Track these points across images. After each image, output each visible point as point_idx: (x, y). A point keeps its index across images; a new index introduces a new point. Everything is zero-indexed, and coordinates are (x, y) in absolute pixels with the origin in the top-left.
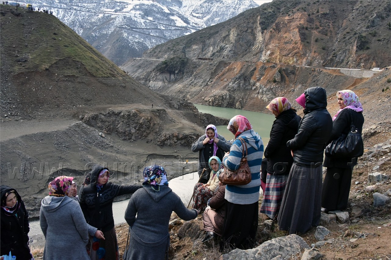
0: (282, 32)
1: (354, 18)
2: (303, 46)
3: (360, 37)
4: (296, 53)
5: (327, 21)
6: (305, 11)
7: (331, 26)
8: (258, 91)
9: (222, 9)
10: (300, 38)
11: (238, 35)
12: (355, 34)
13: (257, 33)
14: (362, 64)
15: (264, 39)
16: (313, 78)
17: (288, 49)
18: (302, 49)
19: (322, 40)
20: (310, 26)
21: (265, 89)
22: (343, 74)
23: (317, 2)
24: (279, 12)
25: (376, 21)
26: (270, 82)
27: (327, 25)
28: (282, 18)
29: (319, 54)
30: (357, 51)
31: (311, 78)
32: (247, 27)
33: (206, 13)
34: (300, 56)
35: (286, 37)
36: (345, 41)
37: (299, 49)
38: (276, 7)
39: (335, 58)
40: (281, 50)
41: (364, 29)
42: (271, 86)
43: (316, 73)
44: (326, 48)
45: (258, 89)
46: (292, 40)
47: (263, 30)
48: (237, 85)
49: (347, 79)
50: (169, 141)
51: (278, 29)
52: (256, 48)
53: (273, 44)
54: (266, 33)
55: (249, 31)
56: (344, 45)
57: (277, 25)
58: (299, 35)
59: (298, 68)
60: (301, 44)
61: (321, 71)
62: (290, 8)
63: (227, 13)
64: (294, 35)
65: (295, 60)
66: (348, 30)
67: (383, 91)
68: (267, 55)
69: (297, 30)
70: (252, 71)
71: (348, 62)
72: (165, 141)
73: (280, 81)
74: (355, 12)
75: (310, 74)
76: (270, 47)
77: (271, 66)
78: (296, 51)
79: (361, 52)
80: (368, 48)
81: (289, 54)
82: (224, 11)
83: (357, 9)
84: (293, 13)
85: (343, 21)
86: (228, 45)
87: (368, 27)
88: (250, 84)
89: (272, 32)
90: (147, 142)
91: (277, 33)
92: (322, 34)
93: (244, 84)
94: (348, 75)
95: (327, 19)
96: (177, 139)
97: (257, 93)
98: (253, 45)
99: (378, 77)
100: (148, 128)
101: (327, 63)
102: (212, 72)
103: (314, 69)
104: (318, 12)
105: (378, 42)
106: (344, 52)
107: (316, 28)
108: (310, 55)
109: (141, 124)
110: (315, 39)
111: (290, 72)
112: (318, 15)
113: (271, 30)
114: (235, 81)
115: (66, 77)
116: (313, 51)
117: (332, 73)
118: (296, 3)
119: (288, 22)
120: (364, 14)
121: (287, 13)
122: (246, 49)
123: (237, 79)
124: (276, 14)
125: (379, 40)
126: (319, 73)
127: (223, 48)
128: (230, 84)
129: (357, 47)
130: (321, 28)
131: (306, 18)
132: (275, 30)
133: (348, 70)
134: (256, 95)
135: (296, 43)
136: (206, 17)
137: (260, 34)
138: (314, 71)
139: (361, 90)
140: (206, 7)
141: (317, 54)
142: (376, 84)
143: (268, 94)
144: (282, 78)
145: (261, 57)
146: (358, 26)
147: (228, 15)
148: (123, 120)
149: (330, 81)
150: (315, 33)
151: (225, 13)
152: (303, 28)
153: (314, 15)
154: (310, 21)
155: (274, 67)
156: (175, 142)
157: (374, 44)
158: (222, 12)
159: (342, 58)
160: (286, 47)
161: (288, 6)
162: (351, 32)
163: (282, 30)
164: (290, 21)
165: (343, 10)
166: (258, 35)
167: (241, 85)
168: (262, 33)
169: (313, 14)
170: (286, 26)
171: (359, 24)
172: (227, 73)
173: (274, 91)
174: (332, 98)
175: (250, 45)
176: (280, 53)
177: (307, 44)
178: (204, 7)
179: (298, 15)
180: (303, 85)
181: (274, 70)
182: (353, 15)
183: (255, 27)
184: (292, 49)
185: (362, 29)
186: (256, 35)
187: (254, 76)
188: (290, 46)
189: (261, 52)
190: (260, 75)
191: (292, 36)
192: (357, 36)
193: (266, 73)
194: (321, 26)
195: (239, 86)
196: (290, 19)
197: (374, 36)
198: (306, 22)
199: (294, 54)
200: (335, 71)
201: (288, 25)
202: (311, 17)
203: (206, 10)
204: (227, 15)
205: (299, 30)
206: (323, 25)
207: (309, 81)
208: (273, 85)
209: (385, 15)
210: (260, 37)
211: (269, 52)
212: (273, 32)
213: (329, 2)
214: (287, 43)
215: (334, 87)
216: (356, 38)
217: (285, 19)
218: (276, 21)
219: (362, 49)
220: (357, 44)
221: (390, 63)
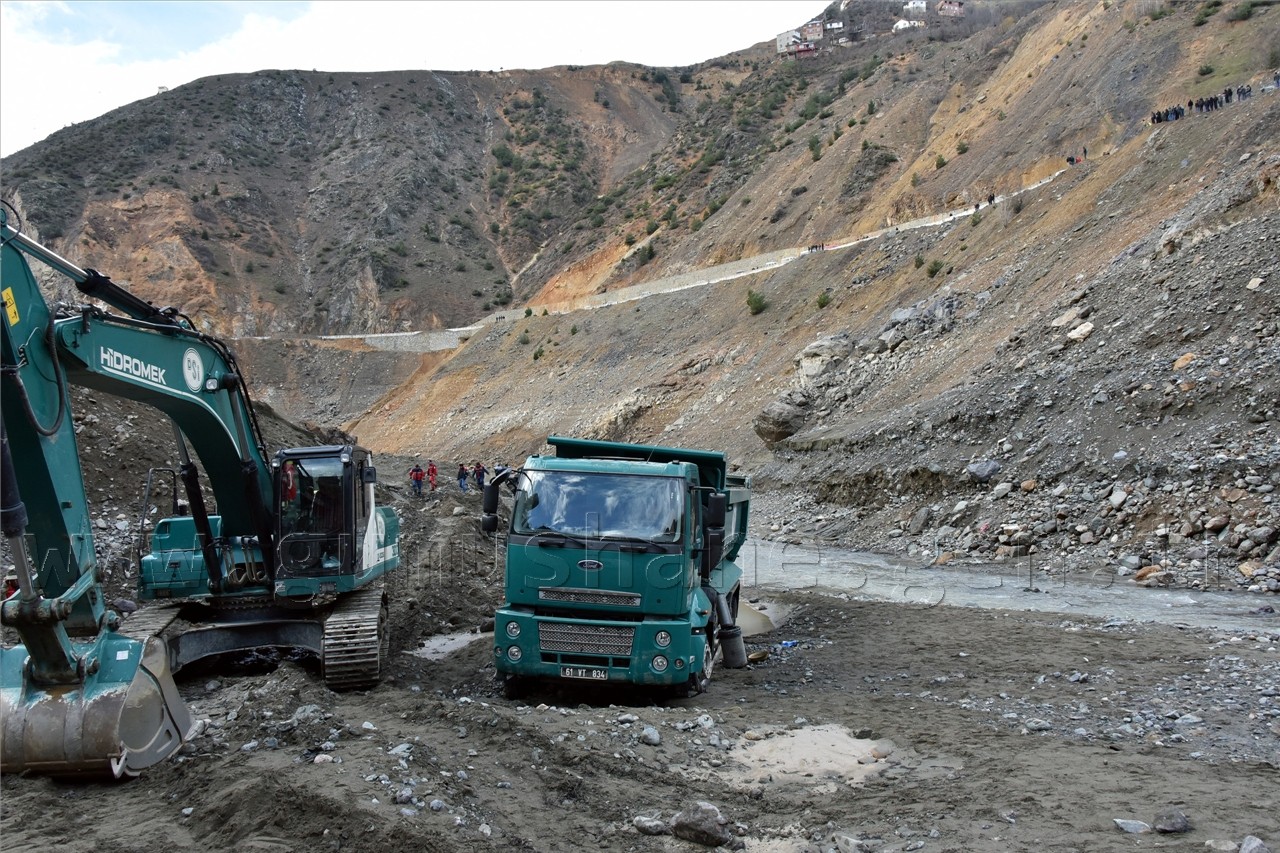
0: (121, 247)
1: (323, 214)
2: (216, 285)
3: (376, 259)
4: (201, 305)
5: (255, 218)
6: (177, 186)
7: (272, 232)
10: (197, 263)
12: (355, 251)
14: (408, 323)
16: (300, 367)
17: (169, 296)
18: (216, 292)
19: (264, 267)
20: (211, 228)
22: (376, 347)
23: (200, 165)
24: (83, 187)
25: (392, 221)
28: (101, 204)
29: (276, 306)
30: (380, 291)
31: (293, 366)
34: (217, 314)
35: (145, 260)
36: (332, 270)
37: (206, 292)
38: (65, 172)
39: (325, 312)
41: (372, 239)
43: (300, 352)
44: (287, 290)
46: (171, 268)
47: (50, 237)
49: (398, 358)
51: (103, 236)
54: (66, 247)
56: (335, 279)
57: (96, 226)
58: (192, 253)
60: (209, 278)
61: (315, 346)
62: (117, 178)
64: (172, 255)
66: (322, 243)
67: (536, 358)
69: (177, 240)
71: (366, 321)
74: (322, 202)
75: (284, 356)
78: (200, 298)
79: (392, 294)
80: (405, 284)
83: (322, 193)
84: (140, 191)
85: (295, 220)
87: (379, 235)
89: (91, 245)
91: (108, 248)
92: (257, 252)
94: (389, 349)
95: (252, 214)
99: (488, 339)
101: (310, 329)
103: (292, 342)
104: (216, 193)
105: (419, 269)
106: (346, 295)
107: (231, 236)
108: (250, 310)
110: (243, 266)
112: (222, 202)
113: (84, 237)
116: (254, 298)
117: (347, 348)
118: (132, 165)
119: (130, 218)
120: (349, 205)
121: (116, 191)
124: (74, 192)
125: (421, 265)
126: (309, 352)
129: (378, 281)
130: (246, 237)
131: (188, 207)
132: (94, 239)
133: (388, 338)
135: (190, 278)
138: (293, 347)
139: (467, 371)
141: (268, 306)
142: (497, 352)
146: (346, 234)
149: (353, 370)
150: (235, 253)
152: (194, 234)
153: (207, 201)
154: (204, 215)
157: (412, 274)
159: (344, 313)
160: (157, 289)
161: (107, 169)
162: (333, 247)
163: (119, 241)
164: (134, 215)
169: (204, 197)
170: (128, 228)
171: (348, 229)
174: (390, 406)
177: (228, 280)
179: (157, 197)
180: (280, 388)
182: (317, 208)
184: (185, 295)
185: (360, 237)
188: (176, 287)
191: (165, 258)
192: (361, 255)
194: (243, 232)
196: (136, 209)
197: (405, 255)
198: (193, 218)
199: (197, 309)
200: (350, 342)
201: (134, 227)
202: (202, 203)
205: (186, 241)
206: (246, 228)
207: (292, 375)
209: (405, 208)
212: (94, 245)
213: (237, 169)
214: (158, 277)
215: (376, 382)
216: (363, 260)
217: (116, 209)
218: (86, 214)
219: (391, 286)
220: (374, 275)
221: (473, 315)
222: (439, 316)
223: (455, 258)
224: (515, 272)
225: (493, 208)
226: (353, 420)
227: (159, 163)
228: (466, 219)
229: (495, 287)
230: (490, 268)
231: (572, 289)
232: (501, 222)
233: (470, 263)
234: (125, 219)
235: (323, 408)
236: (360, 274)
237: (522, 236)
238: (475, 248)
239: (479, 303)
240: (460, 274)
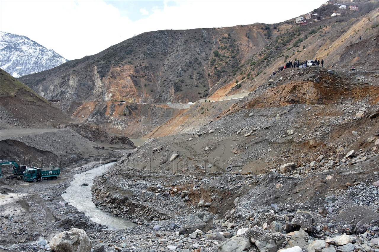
0: (117, 80)
1: (166, 71)
2: (137, 90)
3: (175, 83)
4: (133, 95)
5: (149, 72)
6: (132, 64)
7: (152, 76)
8: (113, 123)
9: (23, 58)
10: (133, 84)
11: (79, 81)
12: (171, 81)
13: (95, 80)
14: (180, 101)
15: (105, 84)
16: (152, 111)
17: (126, 92)
18: (136, 91)
19: (149, 85)
20: (138, 75)
21: (119, 121)
22: (170, 107)
23: (138, 58)
24: (111, 64)
25: (181, 73)
26: (121, 115)
27: (149, 75)
28: (114, 68)
29: (150, 95)
30: (175, 92)
31: (150, 111)
32: (86, 75)
33: (5, 61)
34: (136, 97)
35: (122, 83)
36: (165, 86)
37: (134, 91)
38: (107, 60)
39: (161, 97)
40: (121, 92)
41: (176, 78)
42: (123, 118)
43: (152, 108)
44: (153, 91)
45: (113, 122)
46: (127, 85)
47: (102, 77)
48: (95, 120)
49: (175, 110)
50: (114, 140)
51: (113, 77)
52: (96, 92)
53: (113, 88)
54: (105, 79)
55: (88, 78)
56: (165, 88)
57: (112, 73)
58: (132, 81)
59: (139, 104)
60: (135, 88)
61: (156, 106)
62: (119, 61)
63: (29, 62)
64: (128, 82)
65: (133, 99)
66: (164, 78)
67: (202, 114)
68: (109, 96)
69: (129, 78)
70: (105, 108)
71: (171, 100)
72: (112, 140)
73: (128, 114)
74: (166, 67)
75: (149, 108)
76: (111, 90)
77: (119, 104)
78: (133, 93)
79: (177, 93)
80: (181, 90)
81: (128, 96)
82: (26, 60)
83: (167, 65)
84: (123, 65)
85: (159, 72)
86: (69, 90)
87: (178, 77)
88: (105, 118)
89: (110, 79)
91: (114, 79)
92: (148, 81)
93: (101, 118)
94: (173, 108)
95: (148, 71)
96: (119, 139)
97: (113, 125)
98: (93, 89)
99: (195, 107)
102: (68, 111)
103: (151, 105)
104: (141, 65)
105: (186, 86)
106: (167, 93)
107: (142, 77)
108: (144, 96)
109: (94, 132)
110: (144, 85)
111: (134, 108)
112: (142, 68)
113: (109, 77)
114: (94, 116)
115: (28, 101)
116: (145, 93)
117: (163, 107)
118: (123, 58)
119: (120, 72)
120: (172, 68)
121: (118, 65)
122: (88, 92)
123: (94, 114)
124: (109, 65)
125: (186, 85)
126: (154, 108)
127: (63, 92)
128: (90, 119)
129: (174, 90)
130: (146, 77)
131: (133, 69)
132: (111, 77)
133: (174, 105)
134: (112, 126)
135: (131, 88)
136: (6, 65)
137: (99, 80)
138: (151, 106)
139: (187, 115)
140: (4, 55)
141: (148, 95)
142: (196, 111)
143: (122, 125)
144: (130, 112)
145: (104, 98)
146: (170, 76)
147: (31, 64)
149: (164, 113)
150: (143, 81)
151: (27, 62)
152: (134, 76)
153: (138, 67)
154: (137, 71)
155: (121, 105)
157: (184, 88)
158: (24, 61)
159: (166, 97)
160: (124, 90)
161: (117, 59)
162: (167, 80)
163: (117, 78)
164: (121, 71)
165: (158, 65)
166: (96, 81)
167: (99, 119)
168: (101, 80)
169: (138, 66)
170: (119, 75)
171: (171, 75)
172: (82, 110)
173: (126, 122)
174: (169, 123)
175: (91, 89)
176: (120, 95)
177: (140, 88)
178: (2, 55)
179: (127, 67)
180: (146, 117)
181: (122, 107)
182: (165, 69)
183: (92, 74)
184: (129, 92)
185: (173, 77)
186: (94, 82)
187: (107, 112)
188: (128, 90)
189: (103, 94)
190: (112, 110)
191: (126, 82)
192: (172, 82)
193: (116, 109)
194: (145, 75)
195: (97, 120)
197: (183, 82)
198: (134, 72)
200: (165, 105)
201: (121, 74)
202: (137, 68)
203: (5, 58)
204: (30, 64)
205: (131, 78)
206: (146, 75)
207: (149, 113)
208: (125, 118)
209: (186, 69)
210: (99, 83)
211: (111, 95)
213: (147, 59)
214: (124, 87)
215: (168, 116)
216: (172, 84)
217: (118, 70)
218: (111, 71)
219: (178, 91)
220: (174, 88)
221: (197, 99)
222: (188, 99)
223: (196, 83)
224: (211, 87)
225: (210, 69)
226: (161, 126)
227: (129, 58)
228: (202, 72)
229: (205, 91)
230: (205, 86)
231: (220, 94)
232: (211, 73)
233: (200, 85)
234: (119, 72)
235: (155, 122)
236: (171, 87)
237: (215, 77)
238: (202, 80)
239: (199, 96)
240: (196, 88)
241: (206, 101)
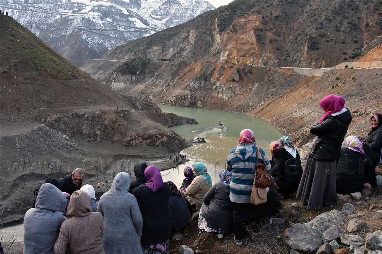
0: (238, 34)
1: (304, 20)
2: (258, 47)
3: (311, 38)
4: (252, 54)
5: (280, 23)
6: (259, 14)
8: (218, 90)
9: (180, 11)
10: (255, 40)
11: (197, 36)
12: (306, 35)
13: (215, 35)
14: (313, 64)
15: (222, 40)
16: (269, 77)
17: (245, 50)
18: (258, 49)
19: (276, 41)
20: (265, 27)
21: (224, 88)
22: (296, 72)
23: (270, 5)
24: (236, 14)
25: (324, 23)
26: (229, 81)
27: (280, 27)
28: (238, 20)
29: (274, 54)
30: (308, 51)
31: (267, 77)
32: (205, 29)
33: (165, 15)
34: (256, 56)
35: (243, 38)
36: (297, 41)
38: (233, 10)
39: (288, 58)
40: (238, 51)
41: (314, 31)
42: (230, 85)
43: (271, 72)
44: (280, 49)
45: (218, 89)
46: (248, 41)
47: (221, 30)
48: (197, 85)
49: (300, 78)
50: (134, 141)
51: (235, 31)
52: (214, 49)
53: (231, 45)
54: (224, 34)
55: (208, 32)
56: (296, 45)
57: (234, 27)
58: (255, 36)
59: (255, 67)
60: (257, 45)
61: (277, 71)
62: (245, 11)
63: (185, 15)
64: (250, 37)
65: (252, 60)
66: (299, 32)
67: (333, 88)
68: (225, 55)
69: (252, 32)
70: (212, 71)
71: (301, 62)
72: (131, 141)
73: (238, 80)
74: (305, 16)
75: (266, 73)
76: (228, 47)
77: (229, 67)
78: (252, 51)
79: (312, 52)
80: (318, 48)
81: (246, 55)
82: (182, 13)
83: (307, 12)
84: (249, 15)
85: (294, 23)
86: (188, 46)
87: (317, 29)
88: (210, 83)
89: (230, 34)
90: (113, 143)
91: (234, 34)
92: (276, 35)
93: (205, 84)
94: (300, 74)
95: (280, 22)
96: (142, 139)
97: (217, 93)
98: (212, 46)
99: (328, 75)
100: (113, 129)
101: (282, 63)
102: (173, 73)
103: (270, 68)
104: (271, 14)
105: (326, 42)
106: (297, 52)
107: (270, 30)
108: (266, 55)
109: (106, 126)
110: (269, 40)
111: (248, 72)
112: (272, 18)
113: (229, 31)
114: (196, 81)
115: (25, 79)
116: (268, 51)
117: (286, 72)
118: (251, 6)
119: (244, 24)
120: (314, 17)
121: (243, 16)
122: (205, 50)
123: (197, 79)
124: (232, 17)
125: (327, 41)
126: (274, 72)
127: (182, 49)
128: (191, 84)
129: (308, 47)
130: (275, 30)
131: (260, 20)
132: (232, 32)
133: (301, 69)
134: (216, 95)
135: (252, 44)
136: (165, 19)
137: (219, 35)
138: (270, 70)
139: (313, 88)
140: (165, 9)
141: (271, 54)
142: (327, 82)
143: (228, 93)
144: (241, 77)
145: (220, 57)
146: (308, 28)
147: (187, 17)
148: (87, 122)
149: (284, 80)
150: (270, 35)
151: (183, 15)
152: (258, 30)
153: (268, 18)
154: (264, 23)
155: (232, 67)
156: (141, 142)
157: (323, 45)
158: (181, 14)
159: (294, 58)
160: (243, 48)
161: (244, 8)
162: (302, 33)
163: (238, 32)
165: (295, 13)
166: (216, 36)
167: (202, 84)
168: (220, 34)
169: (267, 16)
170: (242, 28)
171: (309, 26)
172: (187, 73)
173: (233, 90)
174: (287, 96)
175: (209, 46)
176: (237, 53)
177: (263, 45)
178: (163, 9)
179: (254, 17)
180: (260, 84)
181: (232, 70)
182: (303, 18)
183: (213, 28)
184: (249, 50)
185: (312, 31)
186: (214, 37)
187: (214, 76)
188: (247, 47)
189: (219, 52)
190: (220, 74)
191: (248, 37)
192: (308, 37)
193: (225, 73)
194: (274, 28)
195: (200, 86)
196: (246, 22)
197: (323, 37)
198: (261, 24)
199: (250, 55)
200: (289, 70)
201: (244, 27)
202: (265, 19)
203: (165, 12)
204: (185, 16)
205: (255, 32)
206: (276, 27)
207: (266, 80)
208: (233, 85)
209: (332, 18)
210: (218, 39)
211: (227, 53)
212: (231, 34)
213: (282, 5)
214: (244, 44)
215: (289, 86)
216: (307, 39)
217: (242, 21)
218: (233, 23)
219: (313, 49)
220: (308, 45)
221: (339, 62)
222: (326, 62)
223: (343, 38)
224: (367, 44)
225: (371, 16)
226: (275, 98)
227: (259, 5)
228: (356, 21)
229: (353, 50)
230: (356, 42)
231: (375, 56)
232: (372, 22)
233: (349, 40)
234: (243, 25)
235: (269, 93)
236: (304, 44)
237: (376, 28)
238: (354, 33)
239: (343, 57)
240: (342, 45)
241: (346, 67)
